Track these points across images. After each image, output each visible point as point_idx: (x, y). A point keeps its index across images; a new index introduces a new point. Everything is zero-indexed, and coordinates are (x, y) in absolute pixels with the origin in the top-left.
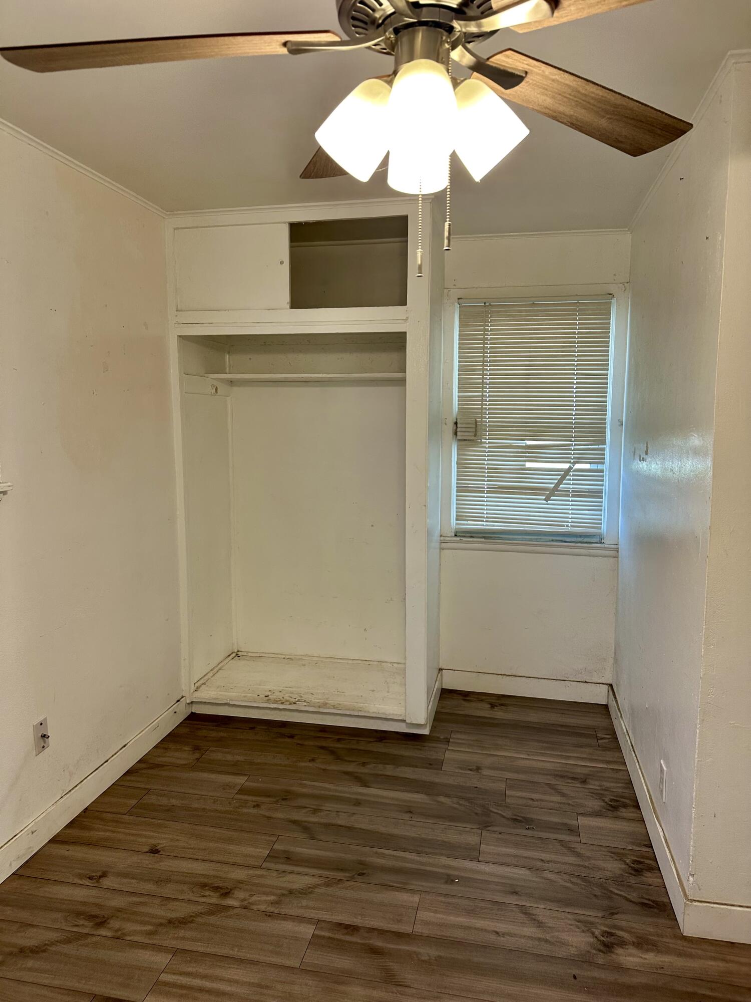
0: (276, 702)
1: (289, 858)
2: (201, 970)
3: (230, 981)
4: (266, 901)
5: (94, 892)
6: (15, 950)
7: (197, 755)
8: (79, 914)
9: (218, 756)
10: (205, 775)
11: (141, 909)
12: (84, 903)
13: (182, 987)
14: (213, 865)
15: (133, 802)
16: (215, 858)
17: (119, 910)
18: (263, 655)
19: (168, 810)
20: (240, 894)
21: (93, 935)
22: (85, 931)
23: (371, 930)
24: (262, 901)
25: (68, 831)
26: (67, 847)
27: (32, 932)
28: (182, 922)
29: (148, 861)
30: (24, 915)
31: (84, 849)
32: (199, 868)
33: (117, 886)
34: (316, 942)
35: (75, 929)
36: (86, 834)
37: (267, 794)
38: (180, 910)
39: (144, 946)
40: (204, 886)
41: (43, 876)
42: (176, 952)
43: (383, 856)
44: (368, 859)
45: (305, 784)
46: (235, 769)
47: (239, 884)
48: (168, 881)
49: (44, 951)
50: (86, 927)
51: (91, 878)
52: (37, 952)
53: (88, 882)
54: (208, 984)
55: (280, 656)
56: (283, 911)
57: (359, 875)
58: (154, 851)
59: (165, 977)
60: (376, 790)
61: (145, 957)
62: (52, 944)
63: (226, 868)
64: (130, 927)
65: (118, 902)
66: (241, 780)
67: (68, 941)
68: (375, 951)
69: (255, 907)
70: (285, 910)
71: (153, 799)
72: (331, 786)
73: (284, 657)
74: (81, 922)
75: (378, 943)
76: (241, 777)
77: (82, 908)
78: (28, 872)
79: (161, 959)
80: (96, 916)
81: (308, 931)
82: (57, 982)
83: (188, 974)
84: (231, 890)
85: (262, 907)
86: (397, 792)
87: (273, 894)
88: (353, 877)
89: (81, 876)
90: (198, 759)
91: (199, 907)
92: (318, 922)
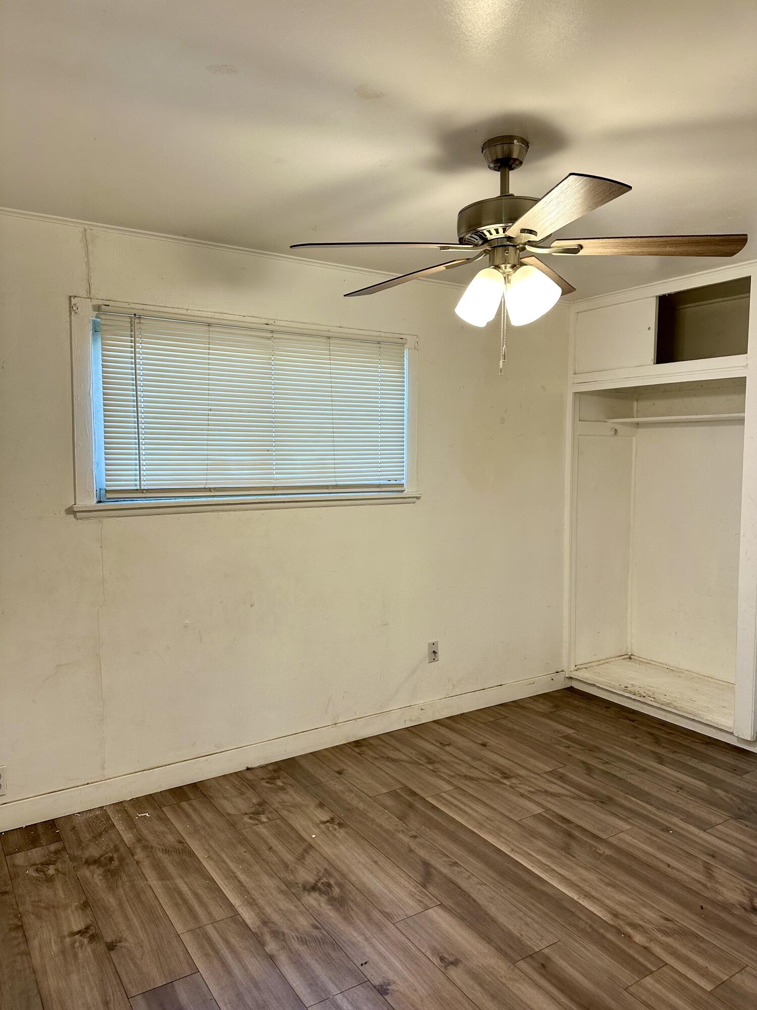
0: (630, 692)
1: (562, 777)
2: (463, 800)
3: (474, 810)
4: (526, 789)
5: (437, 749)
6: (385, 756)
7: (553, 710)
8: (423, 755)
9: (568, 715)
10: (548, 721)
11: (456, 766)
12: (429, 752)
13: (448, 801)
14: (511, 763)
15: (492, 719)
16: (516, 761)
17: (444, 761)
18: (652, 662)
19: (508, 730)
20: (514, 781)
21: (423, 765)
22: (422, 763)
23: (578, 826)
24: (524, 788)
25: (446, 720)
26: (439, 726)
27: (397, 753)
28: (472, 779)
29: (476, 748)
30: (398, 745)
31: (447, 730)
32: (502, 761)
33: (451, 752)
34: (538, 817)
35: (418, 760)
36: (454, 724)
37: (581, 743)
38: (475, 774)
39: (444, 779)
40: (497, 769)
41: (419, 734)
42: (457, 788)
43: (630, 801)
44: (617, 798)
45: (615, 748)
46: (573, 725)
47: (517, 776)
48: (478, 760)
49: (397, 762)
50: (423, 761)
51: (441, 744)
52: (394, 761)
53: (438, 744)
54: (462, 806)
55: (665, 666)
56: (532, 797)
57: (600, 802)
58: (484, 745)
59: (443, 794)
60: (667, 768)
61: (441, 783)
62: (402, 761)
63: (518, 767)
64: (443, 770)
65: (446, 758)
66: (570, 732)
67: (410, 763)
68: (570, 835)
69: (517, 789)
70: (534, 797)
71: (504, 722)
72: (633, 756)
73: (667, 667)
74: (422, 758)
75: (577, 833)
76: (572, 730)
77: (427, 753)
78: (413, 730)
79: (447, 787)
80: (430, 759)
81: (539, 810)
82: (393, 775)
83: (455, 798)
84: (512, 777)
85: (521, 791)
86: (684, 775)
87: (534, 789)
88: (595, 801)
89: (437, 741)
90: (551, 712)
91: (486, 777)
92: (548, 810)
